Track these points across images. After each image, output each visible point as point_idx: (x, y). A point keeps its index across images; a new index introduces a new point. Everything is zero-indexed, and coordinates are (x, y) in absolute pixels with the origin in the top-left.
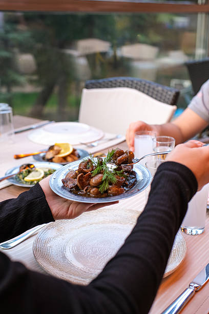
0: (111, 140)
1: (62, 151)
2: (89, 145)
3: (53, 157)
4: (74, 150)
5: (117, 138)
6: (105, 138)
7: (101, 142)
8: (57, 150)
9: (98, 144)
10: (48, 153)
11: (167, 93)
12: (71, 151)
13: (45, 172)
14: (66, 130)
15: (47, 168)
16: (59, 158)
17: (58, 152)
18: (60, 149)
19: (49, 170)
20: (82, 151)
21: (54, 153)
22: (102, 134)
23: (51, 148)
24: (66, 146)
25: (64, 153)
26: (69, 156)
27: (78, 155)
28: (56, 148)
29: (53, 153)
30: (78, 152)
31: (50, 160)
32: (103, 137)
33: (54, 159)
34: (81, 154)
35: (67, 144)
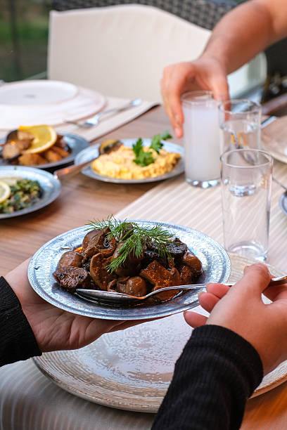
0: (122, 110)
1: (36, 141)
2: (81, 123)
3: (20, 155)
4: (60, 138)
5: (131, 106)
6: (109, 108)
7: (103, 116)
8: (24, 140)
9: (99, 122)
10: (8, 146)
11: (216, 10)
12: (53, 139)
13: (12, 187)
14: (32, 96)
15: (12, 178)
16: (32, 154)
17: (29, 144)
18: (31, 137)
19: (19, 183)
20: (72, 137)
21: (21, 146)
22: (102, 100)
23: (12, 136)
24: (43, 130)
25: (40, 145)
26: (50, 149)
27: (67, 145)
28: (21, 136)
29: (17, 147)
30: (66, 140)
31: (14, 161)
32: (105, 107)
33: (21, 159)
34: (71, 143)
35: (45, 127)
